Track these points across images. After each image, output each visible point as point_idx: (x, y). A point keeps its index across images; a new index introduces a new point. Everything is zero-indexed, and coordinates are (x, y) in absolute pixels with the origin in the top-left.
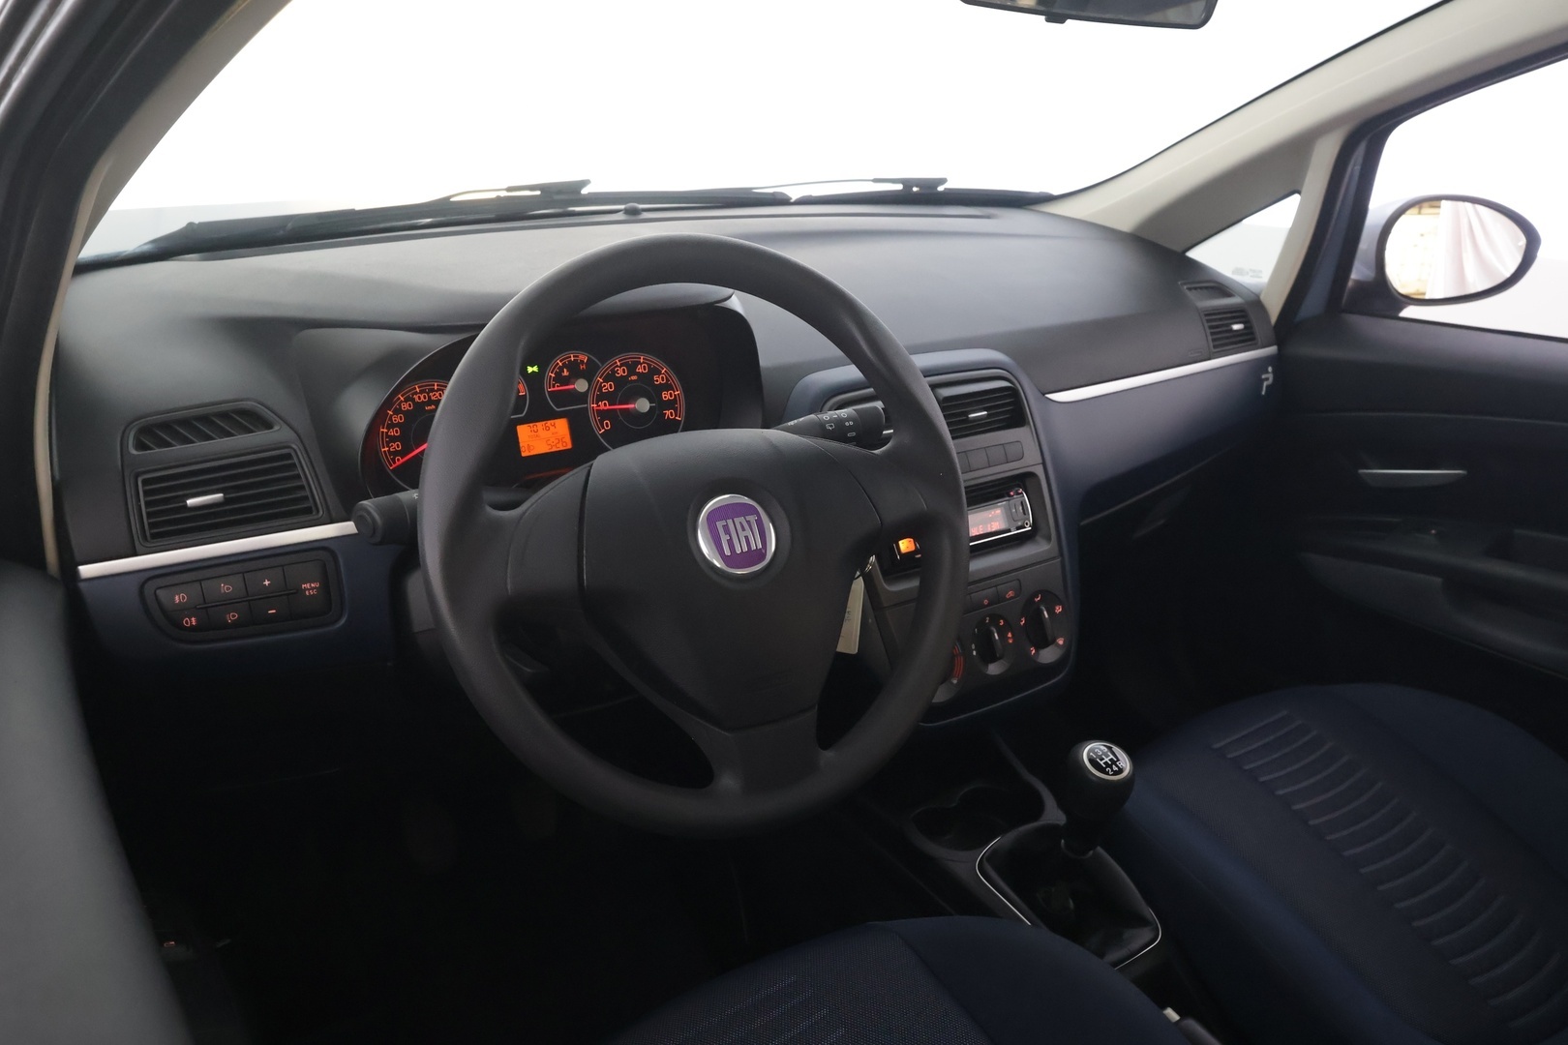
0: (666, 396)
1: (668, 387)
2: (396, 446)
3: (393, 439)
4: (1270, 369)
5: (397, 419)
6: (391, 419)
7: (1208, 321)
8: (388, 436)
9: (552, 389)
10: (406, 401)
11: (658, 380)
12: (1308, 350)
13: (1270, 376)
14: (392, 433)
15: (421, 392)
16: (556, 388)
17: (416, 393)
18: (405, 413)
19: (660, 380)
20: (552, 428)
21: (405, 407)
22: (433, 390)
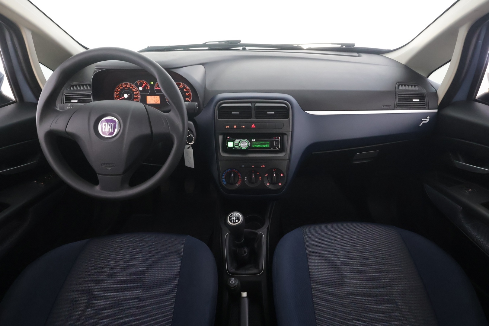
0: (187, 94)
1: (188, 92)
2: (118, 96)
3: (118, 95)
4: (428, 117)
5: (119, 90)
6: (117, 90)
7: (399, 96)
8: (116, 94)
9: (156, 88)
10: (121, 86)
11: (185, 90)
12: (452, 113)
13: (428, 120)
14: (117, 93)
15: (125, 85)
16: (157, 88)
17: (124, 85)
18: (121, 89)
19: (186, 90)
20: (156, 98)
21: (121, 88)
22: (128, 85)
